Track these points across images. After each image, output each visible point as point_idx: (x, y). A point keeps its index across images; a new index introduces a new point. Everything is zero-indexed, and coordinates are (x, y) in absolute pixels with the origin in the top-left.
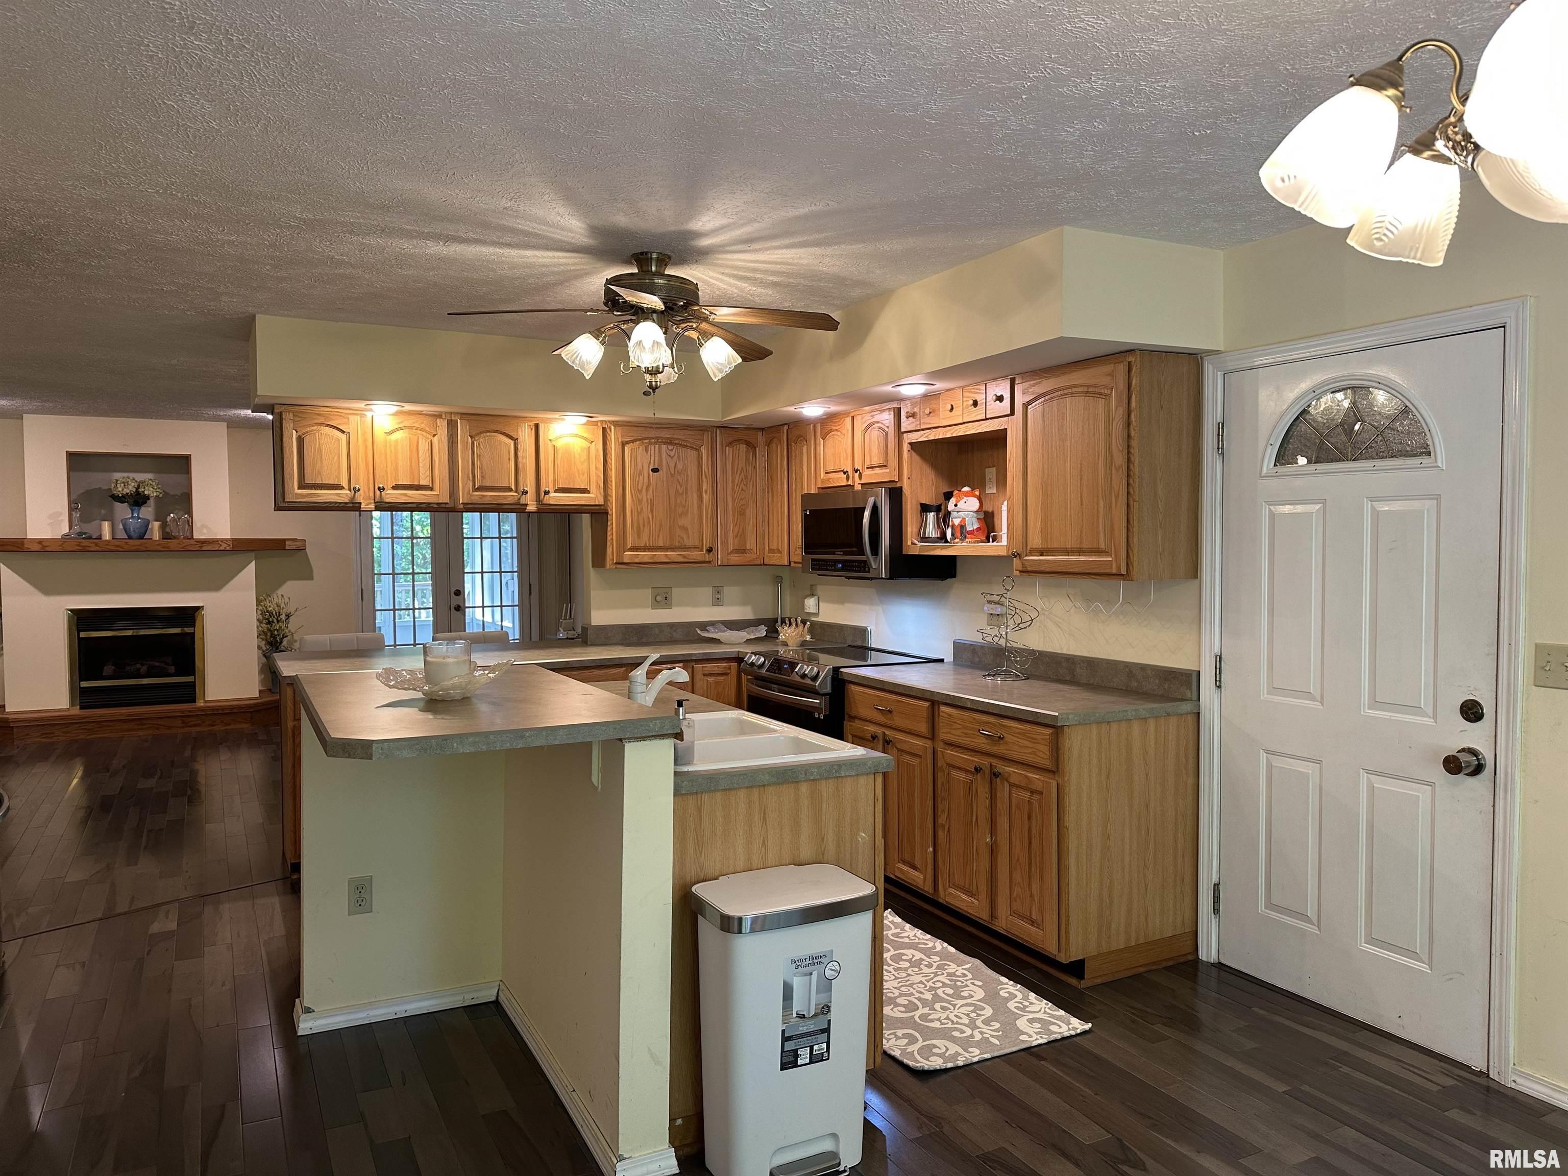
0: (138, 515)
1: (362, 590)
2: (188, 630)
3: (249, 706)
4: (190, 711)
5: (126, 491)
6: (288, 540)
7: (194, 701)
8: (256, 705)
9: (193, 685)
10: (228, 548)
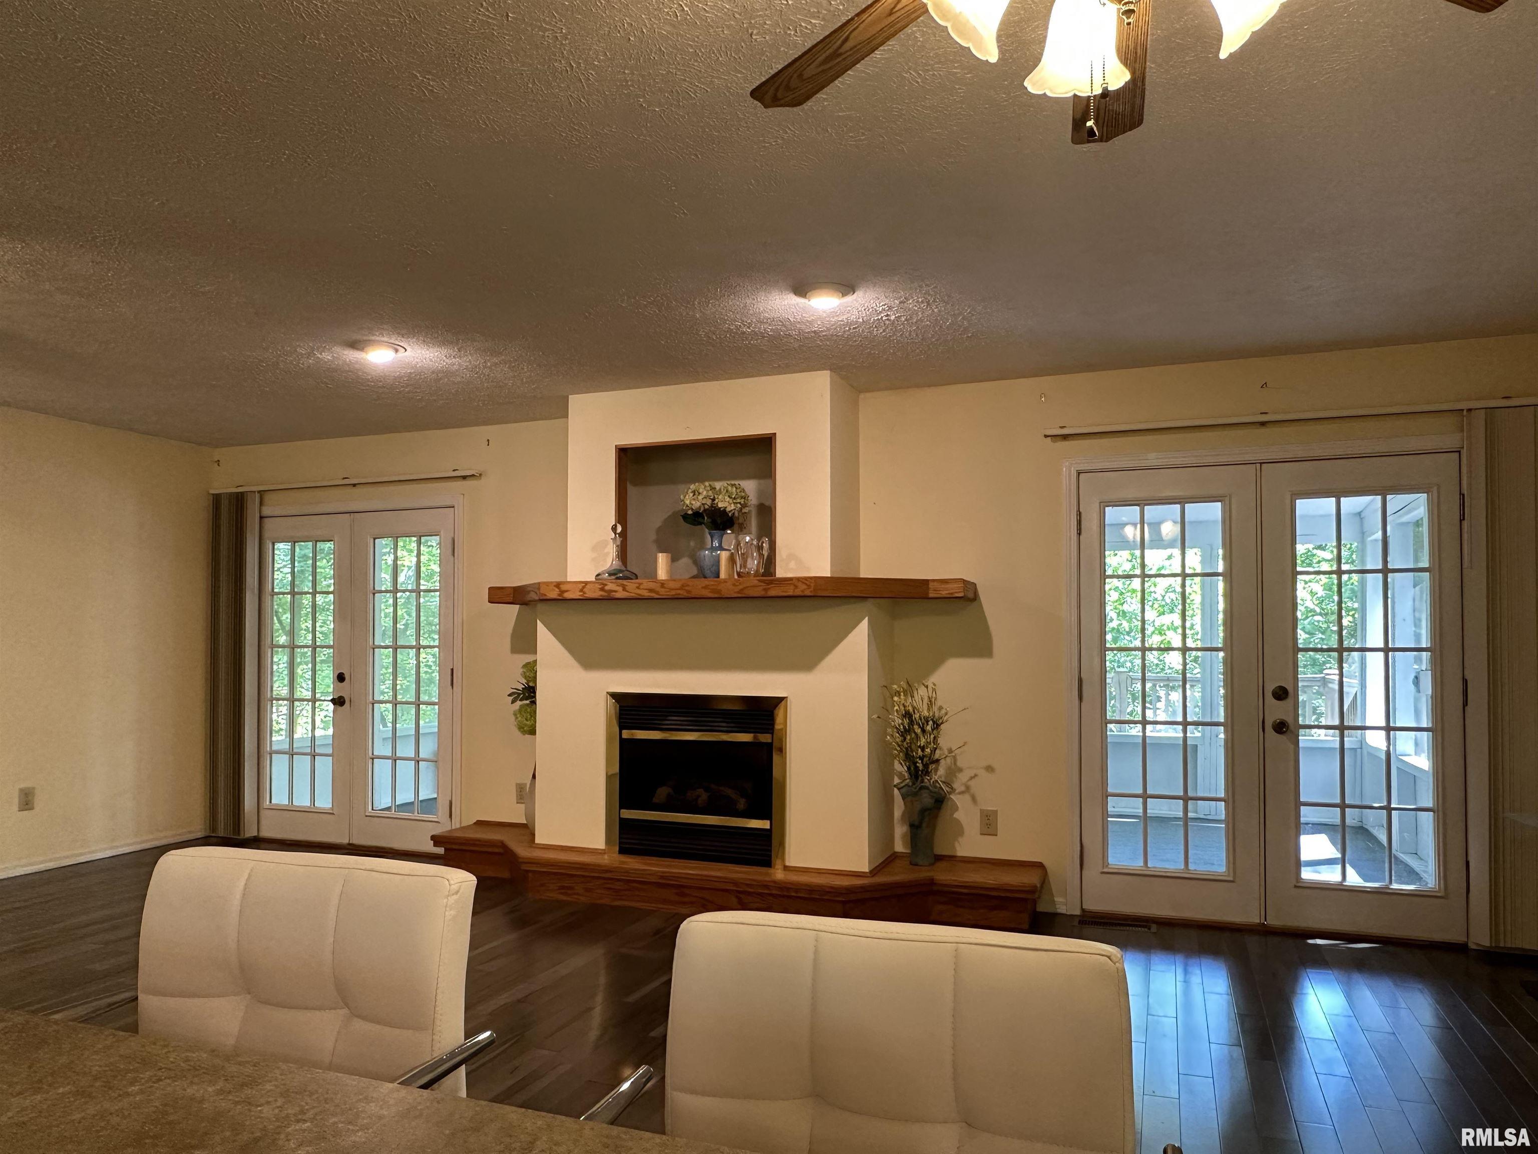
0: (720, 544)
1: (1080, 681)
2: (765, 738)
3: (850, 890)
4: (747, 885)
5: (696, 505)
6: (934, 580)
7: (767, 863)
8: (863, 889)
9: (765, 836)
10: (808, 593)
